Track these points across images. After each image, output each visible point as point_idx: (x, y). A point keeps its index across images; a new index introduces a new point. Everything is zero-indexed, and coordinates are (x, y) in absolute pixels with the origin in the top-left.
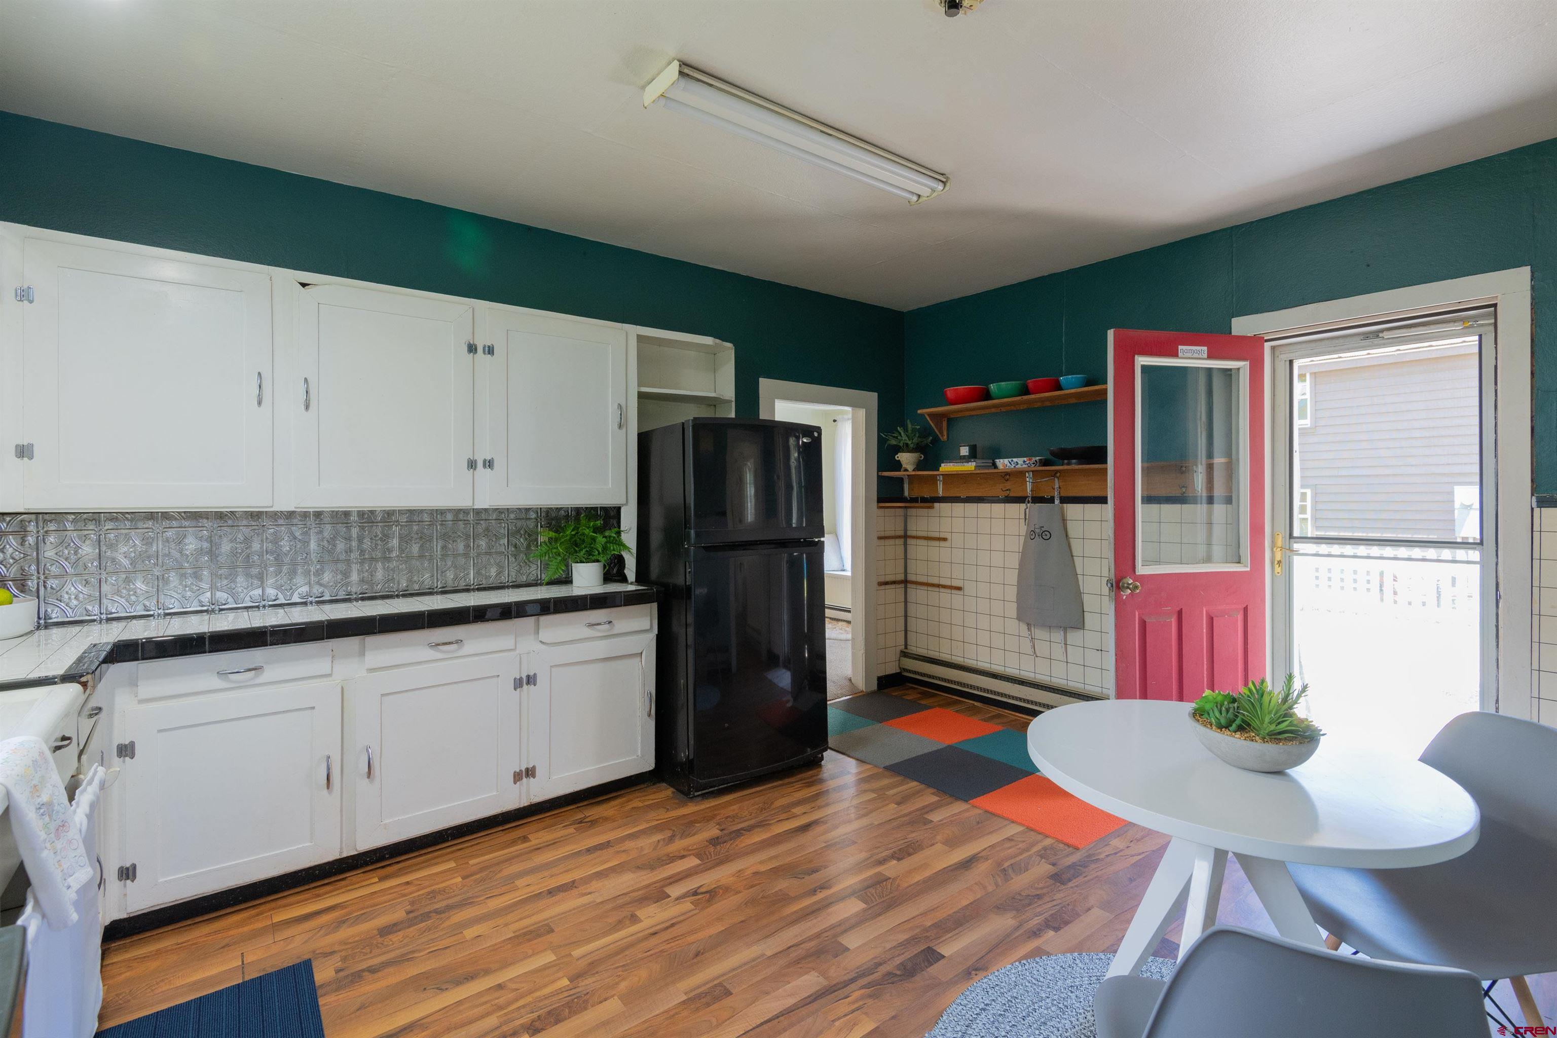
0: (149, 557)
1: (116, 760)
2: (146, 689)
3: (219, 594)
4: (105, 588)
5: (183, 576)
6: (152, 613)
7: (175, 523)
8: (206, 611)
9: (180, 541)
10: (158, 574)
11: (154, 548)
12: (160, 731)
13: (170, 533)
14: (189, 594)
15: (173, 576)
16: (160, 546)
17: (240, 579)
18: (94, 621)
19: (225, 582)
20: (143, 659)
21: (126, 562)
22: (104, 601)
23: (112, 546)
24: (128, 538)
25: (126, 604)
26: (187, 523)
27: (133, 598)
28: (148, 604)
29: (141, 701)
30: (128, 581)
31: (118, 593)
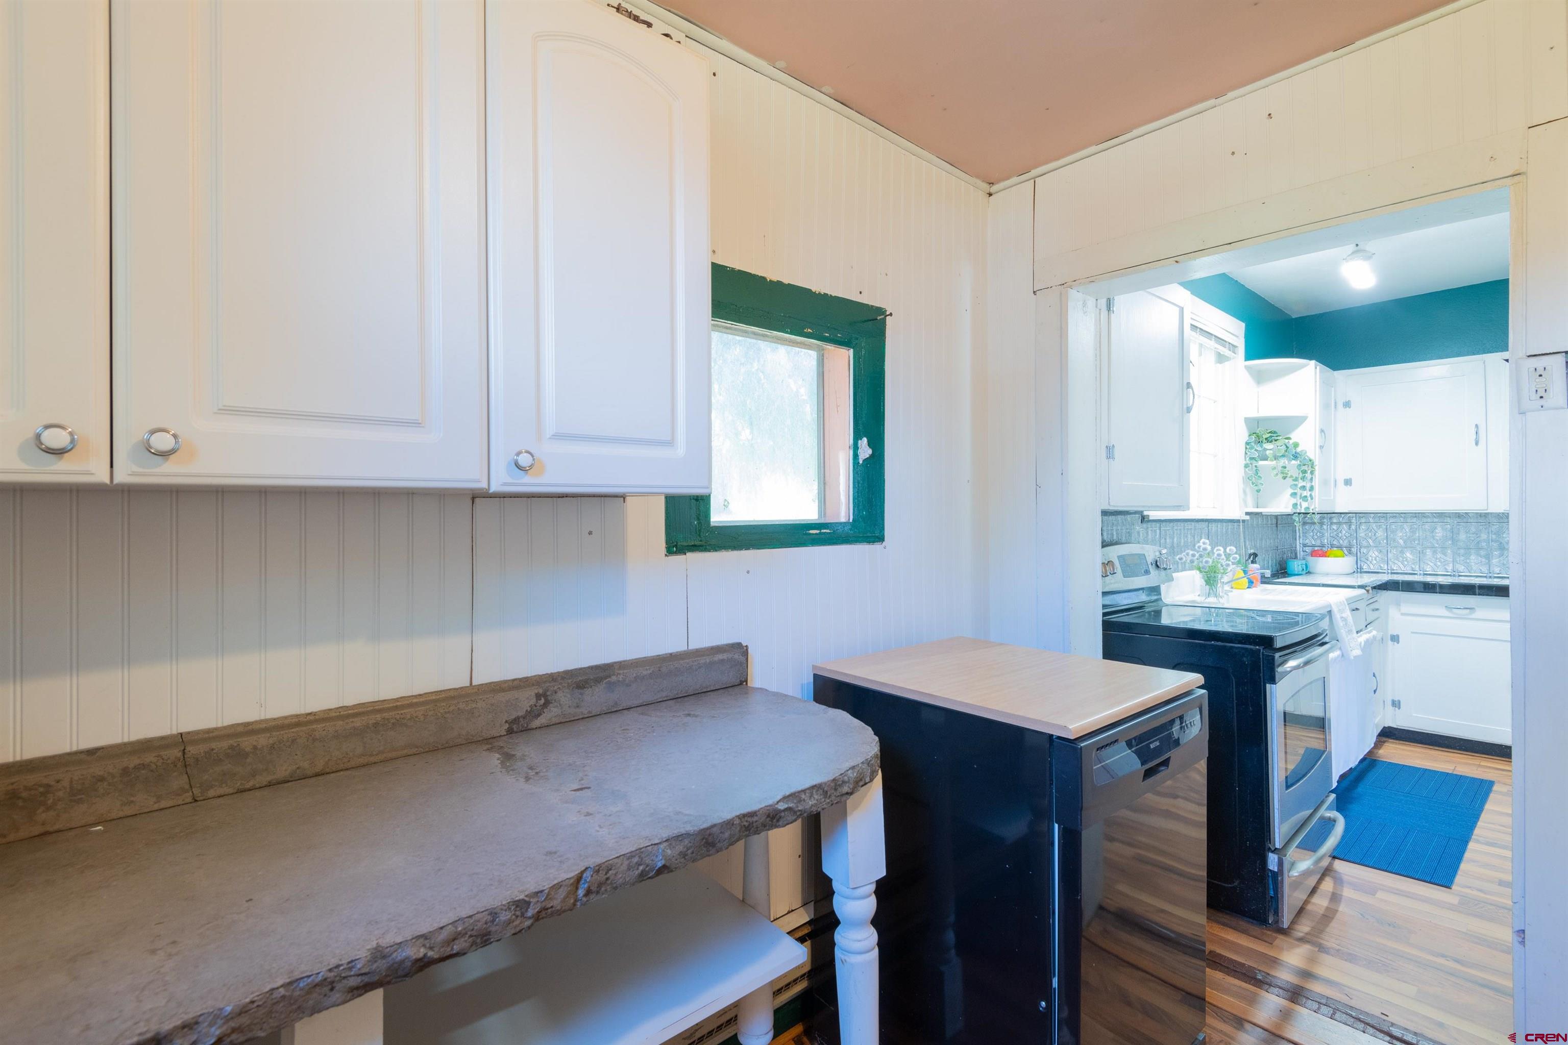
0: (1414, 540)
1: (1390, 643)
2: (1405, 608)
3: (1458, 566)
4: (1390, 555)
5: (1435, 552)
6: (1416, 572)
7: (1429, 520)
8: (1450, 575)
9: (1433, 531)
10: (1419, 549)
11: (1417, 535)
12: (1412, 633)
13: (1427, 526)
14: (1439, 564)
15: (1429, 552)
16: (1421, 533)
17: (1473, 557)
18: (1385, 573)
19: (1462, 558)
20: (1402, 591)
21: (1401, 542)
22: (1390, 563)
23: (1393, 532)
24: (1402, 528)
25: (1401, 566)
26: (1436, 520)
27: (1406, 563)
28: (1413, 566)
29: (1402, 614)
30: (1402, 552)
31: (1397, 559)
